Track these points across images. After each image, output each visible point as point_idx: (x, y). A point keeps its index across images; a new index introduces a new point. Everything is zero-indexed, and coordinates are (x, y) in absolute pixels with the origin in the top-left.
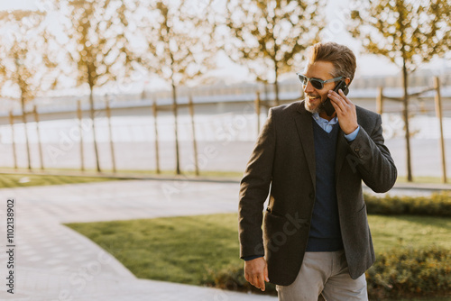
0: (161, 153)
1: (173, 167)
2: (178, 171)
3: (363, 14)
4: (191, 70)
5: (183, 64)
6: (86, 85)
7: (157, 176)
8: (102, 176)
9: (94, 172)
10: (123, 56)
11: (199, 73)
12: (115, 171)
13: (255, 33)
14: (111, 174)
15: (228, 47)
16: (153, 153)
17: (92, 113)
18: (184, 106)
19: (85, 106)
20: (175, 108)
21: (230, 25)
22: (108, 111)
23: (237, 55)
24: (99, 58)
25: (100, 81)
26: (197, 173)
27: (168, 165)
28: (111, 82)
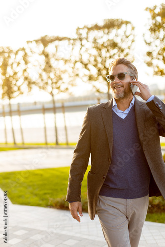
0: (48, 133)
1: (54, 141)
2: (57, 143)
5: (58, 85)
6: (7, 98)
7: (46, 146)
8: (16, 147)
9: (13, 145)
10: (26, 82)
11: (67, 89)
12: (23, 144)
13: (95, 66)
14: (21, 145)
15: (81, 74)
17: (11, 113)
18: (59, 108)
19: (7, 109)
20: (54, 110)
21: (82, 62)
22: (19, 112)
23: (86, 78)
24: (14, 82)
25: (15, 95)
26: (67, 144)
27: (52, 140)
28: (21, 95)
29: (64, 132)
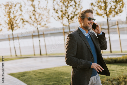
0: (35, 49)
1: (39, 53)
2: (41, 54)
3: (94, 4)
4: (43, 24)
5: (41, 22)
6: (11, 30)
7: (34, 56)
8: (18, 57)
9: (15, 56)
10: (22, 21)
11: (45, 24)
12: (21, 56)
13: (62, 11)
14: (20, 57)
15: (54, 16)
16: (33, 49)
17: (13, 39)
18: (41, 35)
19: (11, 37)
20: (39, 36)
21: (54, 9)
22: (18, 38)
23: (57, 18)
24: (14, 22)
25: (15, 29)
26: (47, 54)
28: (19, 29)
29: (44, 48)
